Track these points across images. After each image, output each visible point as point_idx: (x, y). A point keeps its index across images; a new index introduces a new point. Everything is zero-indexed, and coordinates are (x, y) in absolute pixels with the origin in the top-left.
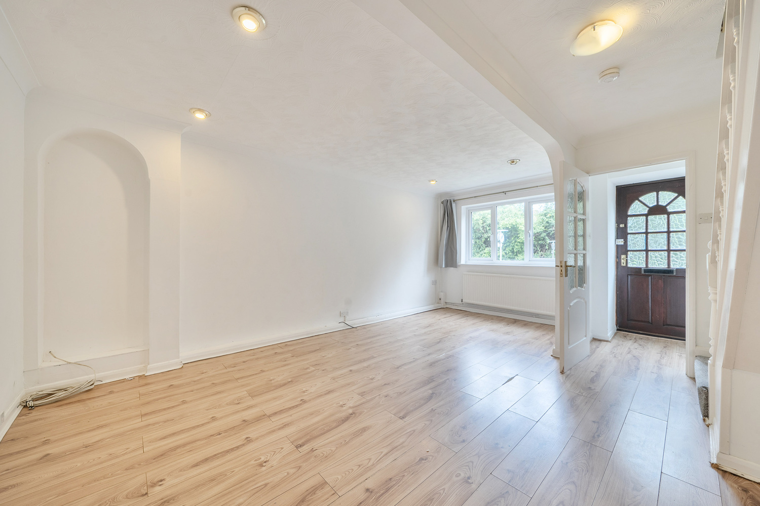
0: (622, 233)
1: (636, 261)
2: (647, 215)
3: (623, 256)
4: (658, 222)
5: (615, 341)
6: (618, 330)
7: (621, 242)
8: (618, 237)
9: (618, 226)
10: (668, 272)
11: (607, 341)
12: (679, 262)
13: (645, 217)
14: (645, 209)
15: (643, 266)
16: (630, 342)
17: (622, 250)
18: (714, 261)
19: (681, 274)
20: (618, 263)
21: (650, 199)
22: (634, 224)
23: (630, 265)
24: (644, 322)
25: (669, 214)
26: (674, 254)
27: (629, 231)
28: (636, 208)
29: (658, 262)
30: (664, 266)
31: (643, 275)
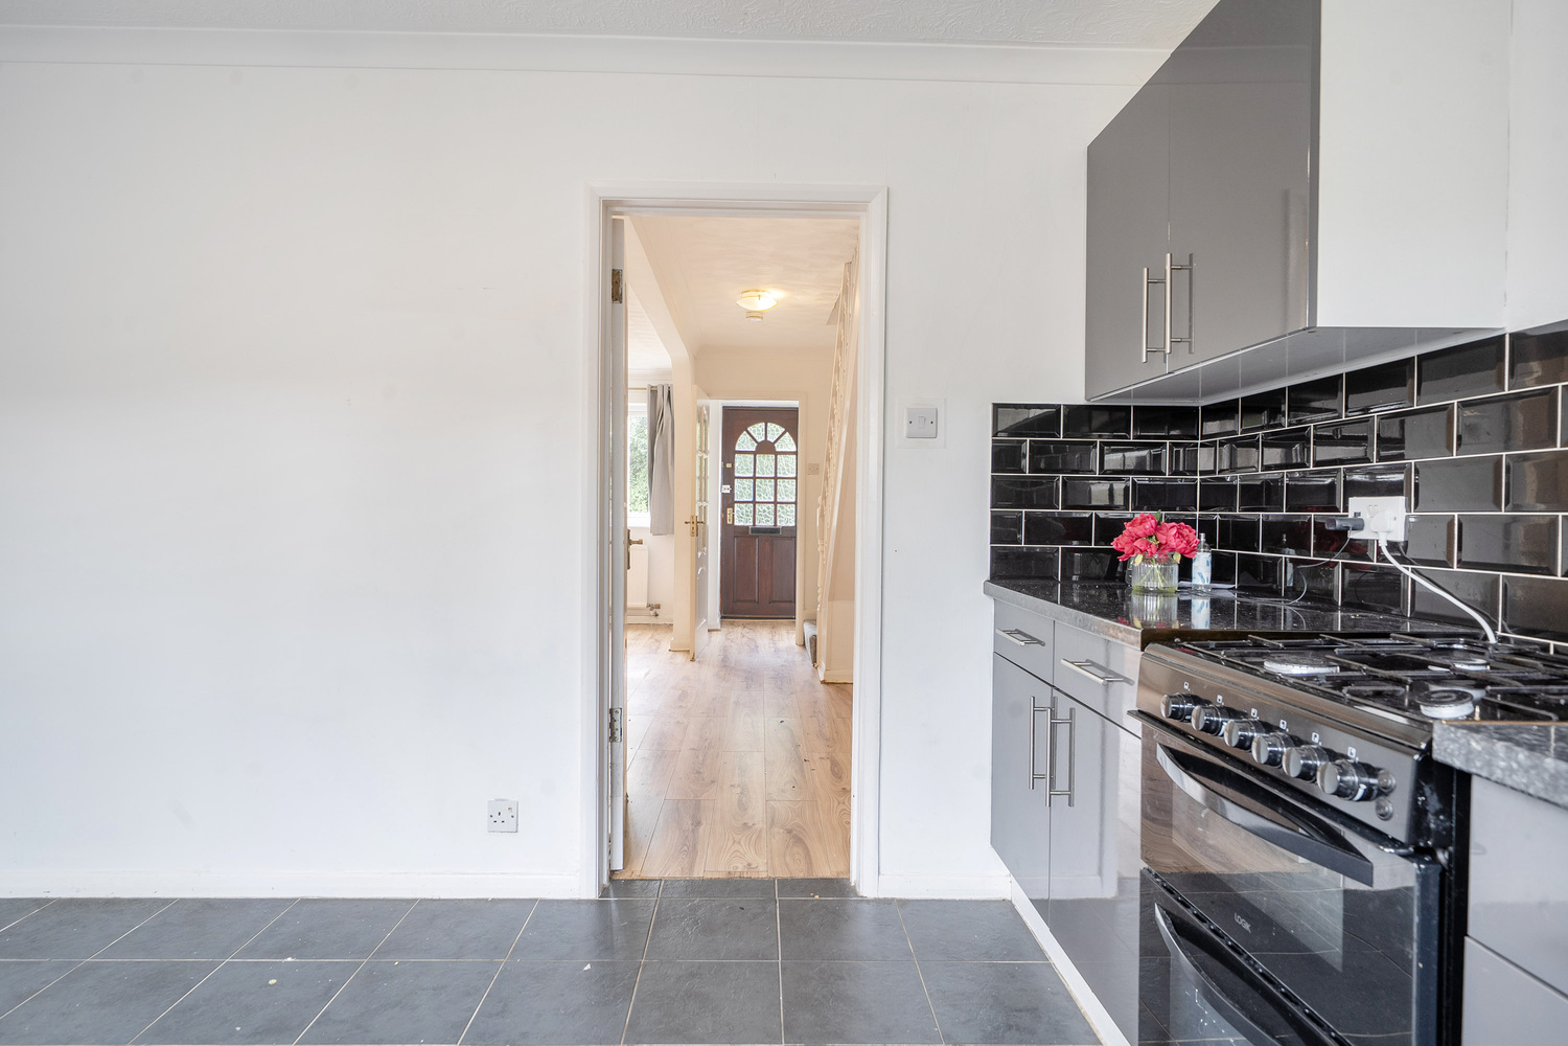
0: (729, 477)
1: (742, 518)
2: (755, 453)
3: (729, 510)
4: (765, 461)
5: (725, 630)
6: (722, 618)
7: (727, 489)
8: (724, 483)
9: (724, 465)
10: (774, 531)
11: (717, 630)
12: (786, 519)
13: (752, 456)
14: (752, 445)
15: (750, 524)
16: (740, 629)
17: (728, 501)
18: (822, 516)
19: (790, 534)
20: (724, 520)
21: (757, 430)
22: (742, 465)
23: (736, 523)
24: (751, 601)
25: (777, 454)
26: (782, 508)
27: (736, 475)
28: (744, 442)
29: (764, 521)
30: (771, 524)
31: (751, 536)
